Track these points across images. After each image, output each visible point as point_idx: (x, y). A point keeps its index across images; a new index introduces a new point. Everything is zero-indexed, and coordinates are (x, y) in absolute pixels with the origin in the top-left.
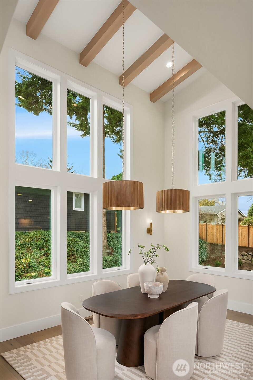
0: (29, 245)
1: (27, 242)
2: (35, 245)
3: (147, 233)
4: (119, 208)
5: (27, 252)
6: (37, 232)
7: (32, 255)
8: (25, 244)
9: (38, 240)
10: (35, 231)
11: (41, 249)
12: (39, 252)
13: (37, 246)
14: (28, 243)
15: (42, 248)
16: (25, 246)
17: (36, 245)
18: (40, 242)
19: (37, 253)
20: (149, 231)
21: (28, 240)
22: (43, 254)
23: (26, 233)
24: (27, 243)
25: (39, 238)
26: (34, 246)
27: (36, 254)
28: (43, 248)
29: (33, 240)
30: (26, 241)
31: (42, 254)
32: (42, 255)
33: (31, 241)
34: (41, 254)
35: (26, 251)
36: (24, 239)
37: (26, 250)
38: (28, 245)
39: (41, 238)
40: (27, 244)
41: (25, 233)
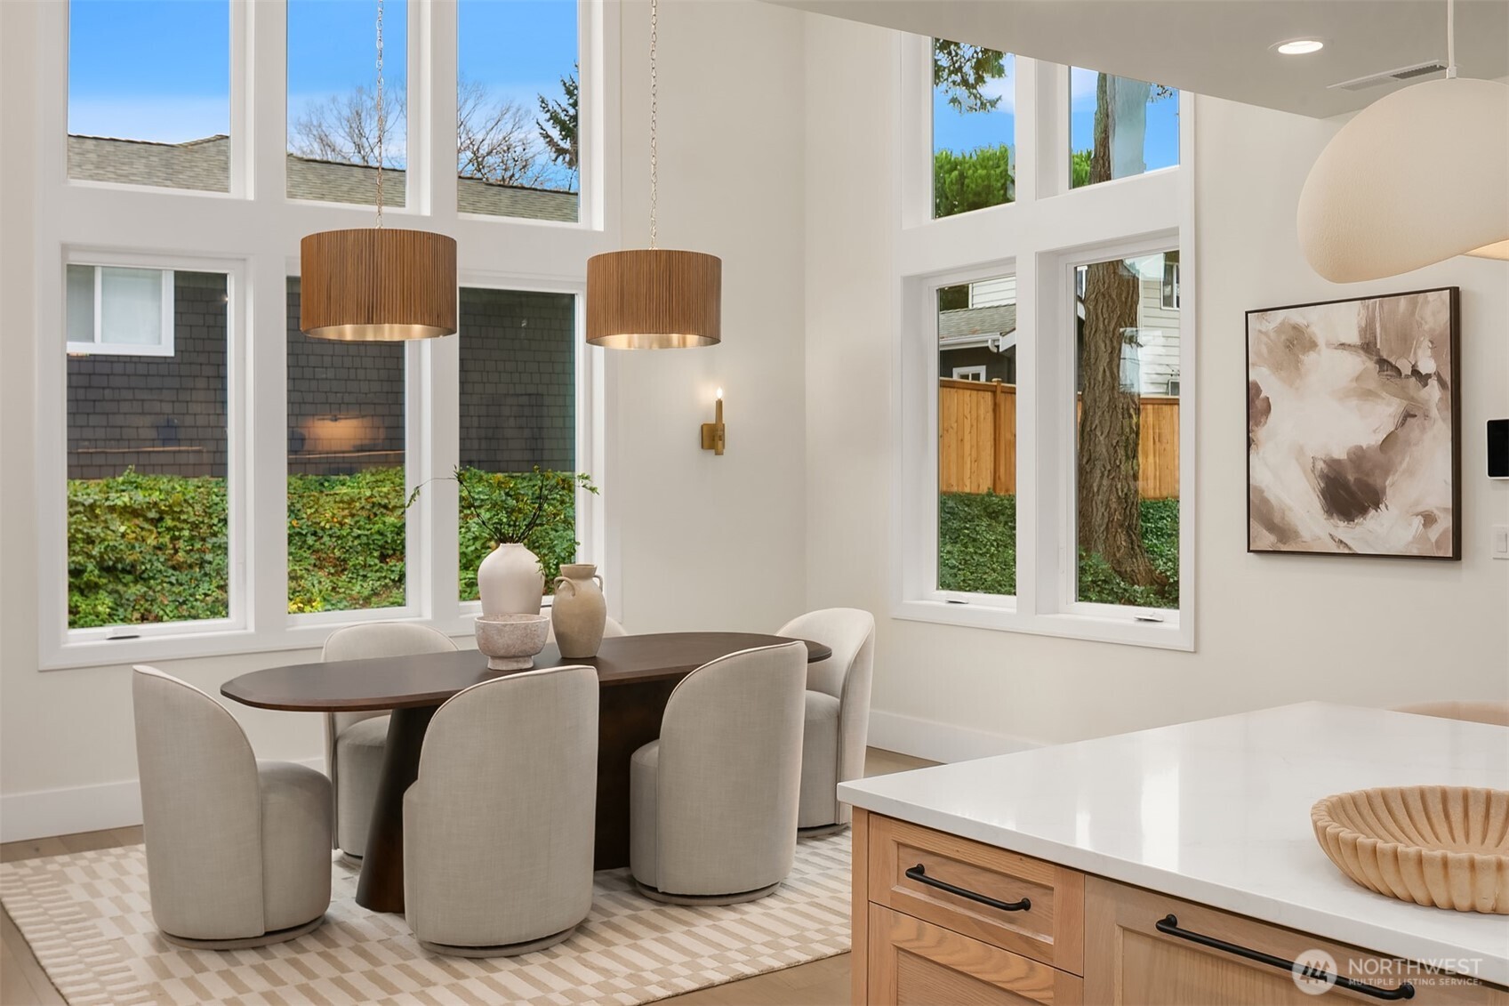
0: (331, 536)
1: (322, 524)
2: (359, 537)
3: (702, 447)
4: (390, 332)
5: (321, 568)
6: (378, 477)
7: (340, 584)
8: (315, 534)
9: (376, 515)
10: (374, 471)
11: (389, 556)
12: (376, 571)
13: (368, 544)
14: (328, 526)
15: (394, 550)
16: (310, 540)
17: (364, 540)
18: (384, 523)
19: (365, 576)
20: (712, 437)
21: (329, 515)
22: (393, 581)
23: (326, 484)
24: (323, 529)
25: (385, 507)
26: (356, 543)
27: (360, 578)
28: (398, 553)
29: (353, 516)
30: (318, 520)
31: (387, 581)
32: (391, 584)
33: (344, 517)
34: (385, 577)
35: (315, 565)
36: (310, 508)
37: (313, 562)
38: (326, 539)
39: (393, 504)
40: (320, 533)
41: (322, 484)
